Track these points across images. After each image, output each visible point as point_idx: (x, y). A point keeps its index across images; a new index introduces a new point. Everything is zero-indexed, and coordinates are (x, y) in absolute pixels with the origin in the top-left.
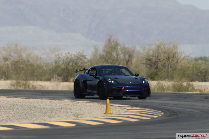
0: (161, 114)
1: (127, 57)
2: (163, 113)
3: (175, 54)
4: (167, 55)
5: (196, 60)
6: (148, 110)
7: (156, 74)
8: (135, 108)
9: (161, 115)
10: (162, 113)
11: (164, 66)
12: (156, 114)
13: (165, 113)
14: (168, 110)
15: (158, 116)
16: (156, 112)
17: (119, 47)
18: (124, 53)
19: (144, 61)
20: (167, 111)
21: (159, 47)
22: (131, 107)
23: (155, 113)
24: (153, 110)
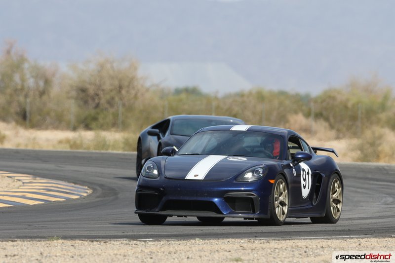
0: (87, 193)
1: (41, 84)
2: (90, 191)
3: (132, 80)
4: (116, 83)
5: (178, 92)
6: (63, 185)
7: (95, 119)
8: (38, 180)
9: (85, 195)
10: (88, 191)
11: (110, 103)
12: (76, 193)
13: (94, 190)
14: (101, 186)
15: (81, 196)
16: (78, 188)
17: (26, 66)
18: (36, 77)
19: (74, 93)
20: (98, 188)
21: (102, 66)
22: (31, 178)
23: (75, 191)
24: (73, 185)
